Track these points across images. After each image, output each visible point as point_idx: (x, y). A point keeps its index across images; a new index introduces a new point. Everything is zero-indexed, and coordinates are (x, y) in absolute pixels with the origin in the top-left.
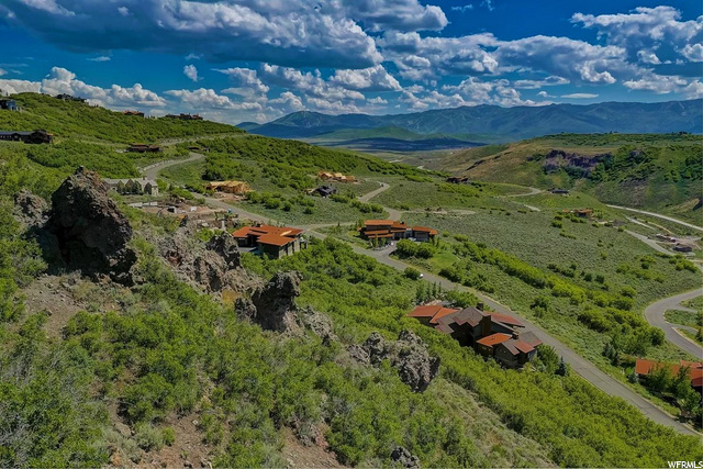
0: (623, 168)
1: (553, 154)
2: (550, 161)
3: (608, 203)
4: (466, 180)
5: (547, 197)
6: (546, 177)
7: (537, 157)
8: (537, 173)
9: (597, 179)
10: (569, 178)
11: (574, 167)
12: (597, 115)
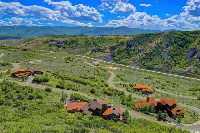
0: (71, 44)
1: (52, 41)
2: (51, 43)
3: (71, 54)
4: (29, 50)
5: (55, 53)
6: (51, 47)
7: (47, 42)
8: (48, 46)
9: (65, 47)
10: (57, 48)
11: (58, 44)
12: (56, 29)
